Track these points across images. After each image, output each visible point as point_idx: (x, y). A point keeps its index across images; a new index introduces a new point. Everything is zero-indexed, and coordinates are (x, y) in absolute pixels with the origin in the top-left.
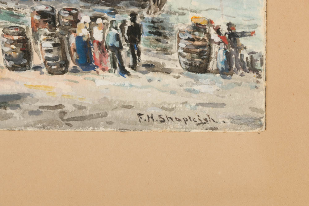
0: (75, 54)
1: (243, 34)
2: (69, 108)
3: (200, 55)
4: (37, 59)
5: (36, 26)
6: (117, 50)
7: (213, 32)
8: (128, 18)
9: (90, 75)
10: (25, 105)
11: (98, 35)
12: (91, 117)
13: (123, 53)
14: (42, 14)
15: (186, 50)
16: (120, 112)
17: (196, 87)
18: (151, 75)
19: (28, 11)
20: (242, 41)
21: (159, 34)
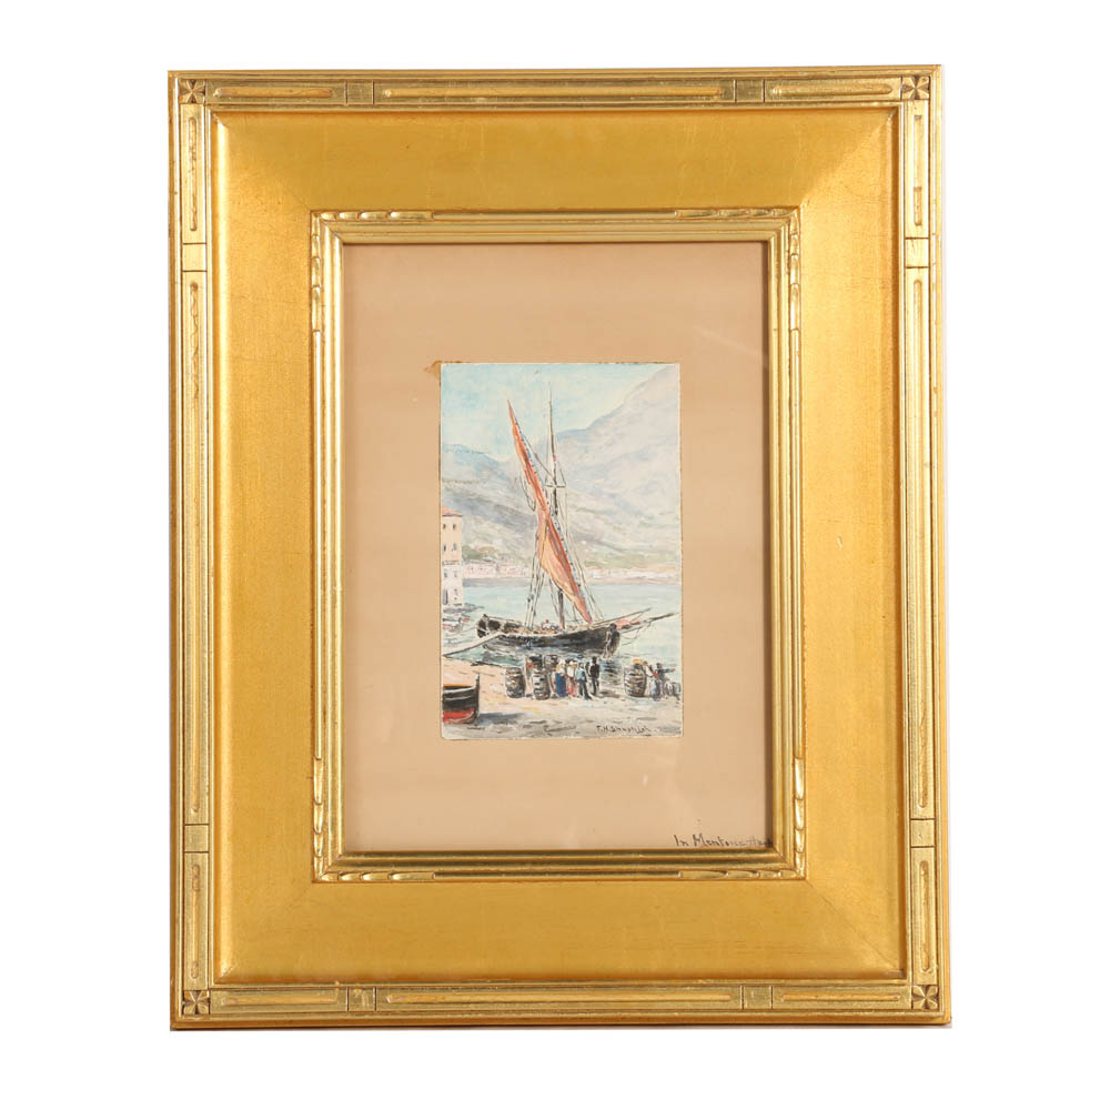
0: (555, 686)
1: (667, 671)
2: (550, 723)
3: (639, 685)
4: (529, 690)
5: (529, 666)
6: (583, 682)
7: (647, 669)
8: (591, 661)
9: (564, 700)
10: (520, 722)
11: (570, 673)
12: (565, 728)
13: (587, 684)
14: (533, 659)
15: (629, 682)
16: (585, 725)
17: (636, 707)
18: (606, 699)
19: (524, 657)
20: (667, 675)
21: (611, 671)
